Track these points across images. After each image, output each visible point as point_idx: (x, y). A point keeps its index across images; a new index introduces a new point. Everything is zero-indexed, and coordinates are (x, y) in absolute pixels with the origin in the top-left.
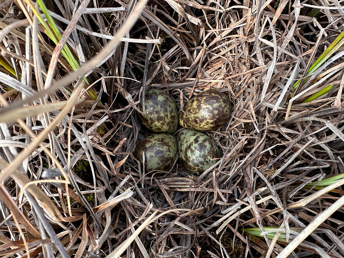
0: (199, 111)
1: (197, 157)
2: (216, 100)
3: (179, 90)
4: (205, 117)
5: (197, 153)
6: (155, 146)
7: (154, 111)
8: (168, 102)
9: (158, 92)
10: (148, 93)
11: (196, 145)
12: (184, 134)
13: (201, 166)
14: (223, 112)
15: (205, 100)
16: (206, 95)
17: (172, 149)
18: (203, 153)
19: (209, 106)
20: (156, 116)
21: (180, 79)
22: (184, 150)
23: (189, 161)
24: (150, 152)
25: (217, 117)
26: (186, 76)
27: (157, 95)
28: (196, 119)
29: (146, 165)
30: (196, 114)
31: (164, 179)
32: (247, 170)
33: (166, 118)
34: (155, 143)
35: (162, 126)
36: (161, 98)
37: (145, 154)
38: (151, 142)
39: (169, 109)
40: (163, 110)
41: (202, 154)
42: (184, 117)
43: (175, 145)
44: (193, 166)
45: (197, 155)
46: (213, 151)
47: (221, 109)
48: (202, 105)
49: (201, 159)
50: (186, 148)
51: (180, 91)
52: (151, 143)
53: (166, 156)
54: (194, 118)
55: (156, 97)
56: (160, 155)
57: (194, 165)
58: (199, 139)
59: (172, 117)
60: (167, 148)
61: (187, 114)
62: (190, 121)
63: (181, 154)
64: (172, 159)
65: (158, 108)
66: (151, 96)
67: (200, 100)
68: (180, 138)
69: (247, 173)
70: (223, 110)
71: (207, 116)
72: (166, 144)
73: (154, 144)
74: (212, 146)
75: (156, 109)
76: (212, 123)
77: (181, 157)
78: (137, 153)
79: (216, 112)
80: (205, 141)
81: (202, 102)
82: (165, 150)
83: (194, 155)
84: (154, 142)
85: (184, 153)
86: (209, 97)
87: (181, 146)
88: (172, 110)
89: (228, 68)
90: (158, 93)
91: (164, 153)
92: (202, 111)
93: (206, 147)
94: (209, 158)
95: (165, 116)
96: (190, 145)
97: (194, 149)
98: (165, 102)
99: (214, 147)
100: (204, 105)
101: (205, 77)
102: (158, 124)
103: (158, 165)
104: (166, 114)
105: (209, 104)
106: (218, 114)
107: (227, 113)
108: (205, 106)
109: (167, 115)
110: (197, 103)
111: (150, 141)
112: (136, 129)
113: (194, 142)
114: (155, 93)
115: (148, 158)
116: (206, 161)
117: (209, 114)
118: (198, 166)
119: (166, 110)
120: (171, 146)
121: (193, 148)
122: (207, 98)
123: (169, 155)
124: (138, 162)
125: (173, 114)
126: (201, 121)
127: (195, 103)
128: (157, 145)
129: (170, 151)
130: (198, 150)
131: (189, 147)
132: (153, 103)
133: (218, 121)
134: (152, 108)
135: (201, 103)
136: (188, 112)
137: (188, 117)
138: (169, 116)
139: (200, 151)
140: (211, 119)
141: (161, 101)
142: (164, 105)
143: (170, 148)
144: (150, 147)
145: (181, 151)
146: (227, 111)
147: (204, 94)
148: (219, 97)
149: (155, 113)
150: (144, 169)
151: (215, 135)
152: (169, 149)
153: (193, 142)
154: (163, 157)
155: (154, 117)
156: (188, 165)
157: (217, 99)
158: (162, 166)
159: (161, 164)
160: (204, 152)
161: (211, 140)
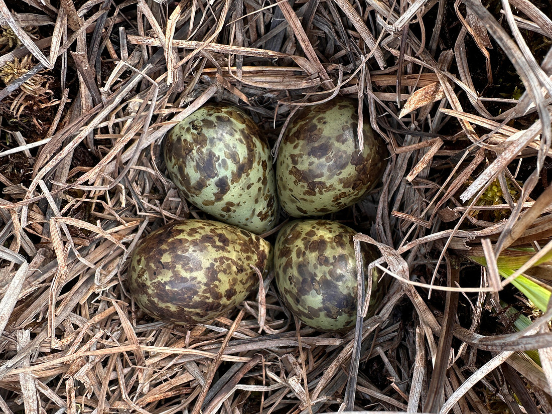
0: (212, 265)
1: (220, 140)
2: (164, 290)
3: (267, 331)
4: (197, 248)
5: (219, 151)
6: (330, 169)
7: (332, 264)
8: (295, 291)
9: (324, 321)
10: (350, 315)
11: (222, 173)
12: (257, 212)
13: (213, 118)
14: (148, 260)
15: (196, 293)
16: (193, 307)
17: (288, 166)
18: (204, 150)
19: (184, 274)
20: (329, 253)
21: (264, 362)
22: (255, 165)
23: (242, 131)
24: (345, 152)
25: (164, 247)
26: (247, 365)
27: (326, 309)
28: (221, 244)
29: (355, 117)
30: (221, 259)
31: (309, 85)
32: (90, 101)
33: (303, 250)
34: (330, 177)
35: (315, 230)
36: (315, 299)
37: (356, 146)
38: (341, 181)
39: (294, 272)
40: (311, 268)
41: (208, 147)
42: (255, 257)
43: (281, 179)
44: (232, 119)
45: (221, 145)
46: (178, 156)
47: (152, 265)
48: (205, 280)
49: (209, 133)
50: (250, 167)
51: (265, 328)
52: (341, 176)
53: (301, 142)
54: (229, 248)
55: (328, 304)
56: (316, 145)
57: (229, 120)
58: (215, 190)
59: (286, 253)
60: (299, 167)
61: (246, 262)
62: (240, 244)
63: (265, 157)
64: (287, 138)
65: (321, 272)
66: (339, 306)
67: (208, 295)
68: (269, 205)
69: (88, 92)
70: (147, 265)
71: (191, 249)
72: (301, 176)
73: (334, 174)
74: (181, 170)
75: (326, 269)
76: (182, 231)
77: (266, 150)
78: (378, 152)
79: (166, 258)
80: (201, 185)
81: (203, 287)
82: (305, 157)
83: (227, 146)
84: (334, 181)
85: (257, 156)
86: (184, 300)
87: (265, 178)
88: (285, 271)
89: (132, 382)
90: (322, 314)
91: (308, 149)
92: (206, 264)
93: (198, 168)
94: (189, 138)
95: (304, 253)
96: (239, 176)
97: (229, 162)
98: (302, 291)
99: (175, 170)
100: (199, 279)
101: (198, 364)
102: (324, 234)
103: (322, 118)
104: (301, 259)
105: (184, 280)
106: (161, 252)
107: (138, 258)
108: (195, 274)
109: (298, 256)
110: (217, 287)
111: (346, 183)
112: (383, 224)
113: (229, 182)
114: (329, 315)
115: (349, 135)
116: (196, 129)
117: (186, 254)
118: (219, 118)
119: (301, 267)
120: (291, 172)
121: (232, 167)
122: (190, 298)
123: (295, 147)
124: (375, 127)
125: (284, 260)
126: (207, 239)
127: (224, 288)
128: (325, 171)
129: (293, 157)
130: (218, 159)
131: (243, 169)
132: (336, 287)
133: (163, 237)
134: (339, 271)
135: (206, 284)
136: (245, 265)
137: (245, 255)
138: (294, 255)
139: (211, 155)
140: (180, 241)
141: (314, 292)
142: (304, 281)
143: (291, 166)
144: (343, 166)
145: (264, 165)
146: (139, 261)
147: (198, 311)
148: (156, 300)
149: (332, 260)
150: (361, 106)
151: (178, 211)
152: (295, 162)
153: (233, 182)
154: (310, 140)
155: (333, 248)
156: (247, 125)
157: (163, 295)
158: (314, 117)
159: (315, 121)
160: (202, 153)
161: (187, 191)
